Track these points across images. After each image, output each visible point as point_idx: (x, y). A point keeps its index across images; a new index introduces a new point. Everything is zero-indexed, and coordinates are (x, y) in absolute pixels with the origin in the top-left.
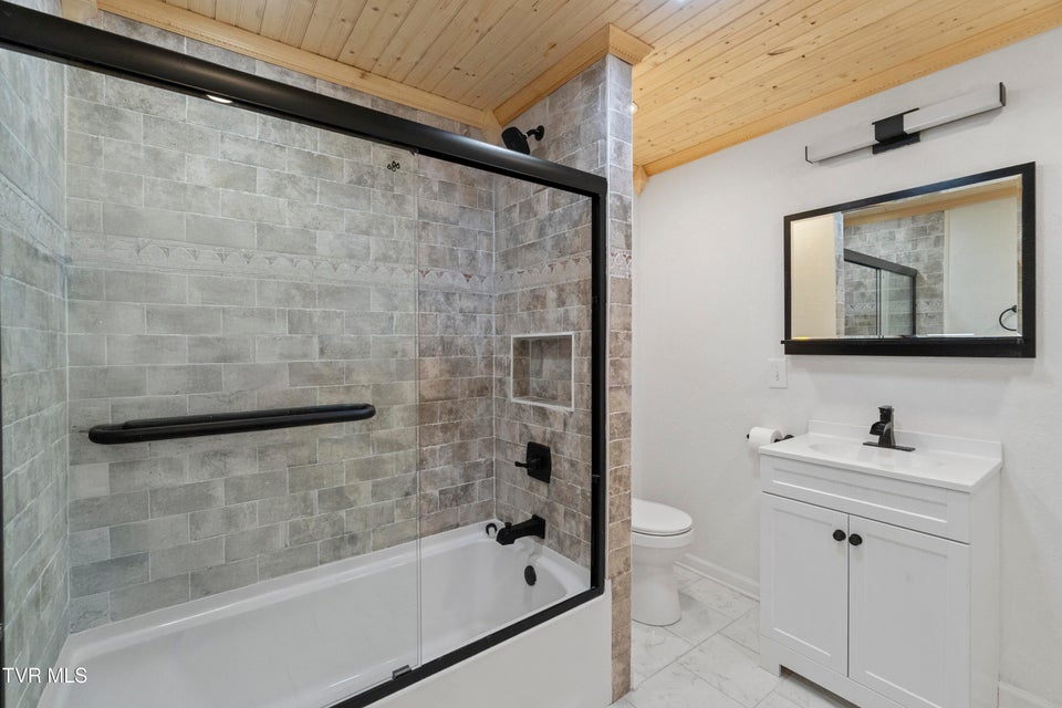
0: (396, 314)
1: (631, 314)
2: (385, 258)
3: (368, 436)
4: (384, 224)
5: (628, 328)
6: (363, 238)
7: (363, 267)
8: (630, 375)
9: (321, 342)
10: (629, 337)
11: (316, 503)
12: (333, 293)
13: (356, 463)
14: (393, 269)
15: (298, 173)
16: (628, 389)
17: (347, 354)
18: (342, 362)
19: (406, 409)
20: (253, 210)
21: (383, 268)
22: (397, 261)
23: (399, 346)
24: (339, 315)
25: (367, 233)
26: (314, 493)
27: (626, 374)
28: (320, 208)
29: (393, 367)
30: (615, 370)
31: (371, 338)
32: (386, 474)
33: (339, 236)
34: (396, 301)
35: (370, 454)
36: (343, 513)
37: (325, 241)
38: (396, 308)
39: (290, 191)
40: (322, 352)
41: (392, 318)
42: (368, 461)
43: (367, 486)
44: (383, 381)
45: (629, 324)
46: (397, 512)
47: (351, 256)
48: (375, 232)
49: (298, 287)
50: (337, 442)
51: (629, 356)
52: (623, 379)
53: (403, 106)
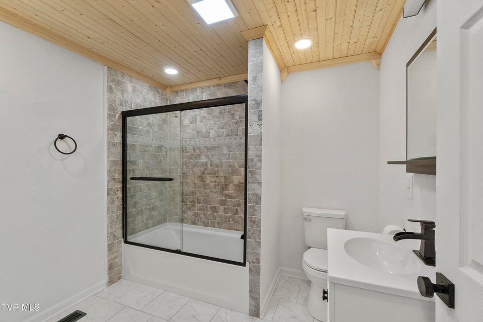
0: (231, 153)
1: (261, 150)
2: (228, 135)
3: (222, 192)
4: (227, 124)
5: (260, 156)
6: (221, 130)
7: (222, 139)
8: (260, 177)
9: (211, 163)
10: (260, 161)
11: (209, 208)
12: (213, 148)
13: (219, 200)
14: (230, 138)
15: (205, 115)
16: (260, 184)
17: (217, 166)
18: (216, 169)
19: (234, 185)
20: (196, 128)
21: (227, 139)
22: (232, 136)
23: (232, 164)
24: (215, 154)
25: (223, 128)
26: (209, 206)
27: (258, 177)
28: (211, 124)
29: (230, 171)
30: (251, 175)
31: (224, 161)
32: (227, 206)
33: (215, 131)
34: (231, 149)
35: (223, 198)
36: (216, 214)
37: (212, 133)
38: (231, 151)
39: (204, 121)
40: (211, 165)
41: (230, 155)
42: (222, 200)
43: (222, 208)
44: (227, 175)
45: (261, 155)
46: (231, 219)
47: (218, 136)
48: (225, 127)
49: (205, 147)
50: (214, 192)
51: (260, 168)
52: (256, 178)
53: (234, 83)
